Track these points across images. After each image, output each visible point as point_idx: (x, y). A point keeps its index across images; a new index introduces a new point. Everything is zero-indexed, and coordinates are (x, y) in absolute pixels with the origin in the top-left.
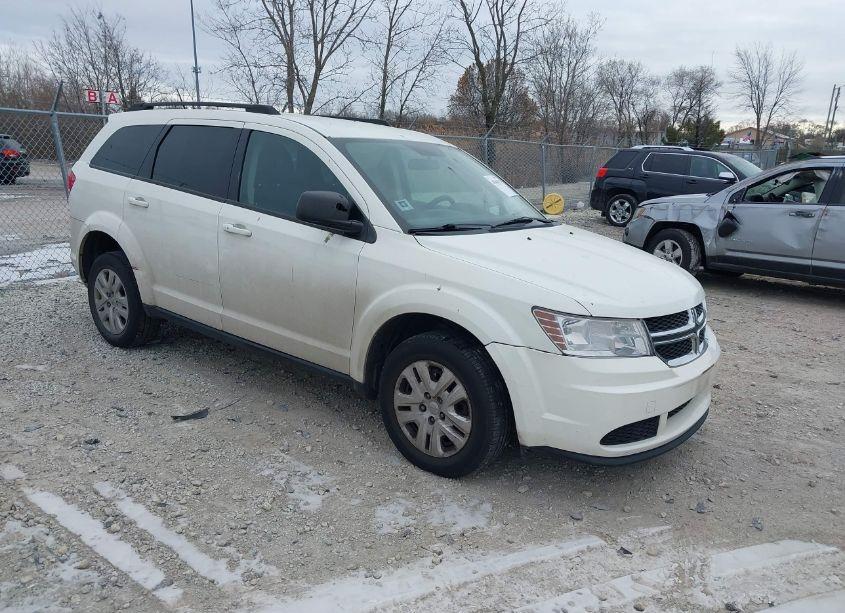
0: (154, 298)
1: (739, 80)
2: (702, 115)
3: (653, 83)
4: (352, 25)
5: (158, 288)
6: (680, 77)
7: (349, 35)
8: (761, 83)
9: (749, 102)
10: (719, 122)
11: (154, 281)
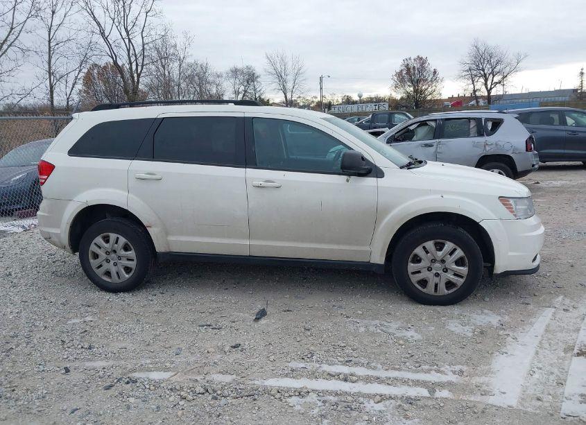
0: (169, 247)
1: (270, 73)
2: (257, 96)
3: (218, 76)
4: (12, 38)
5: (171, 238)
6: (235, 72)
7: (10, 45)
8: (283, 75)
9: (278, 87)
10: (268, 100)
11: (167, 234)
